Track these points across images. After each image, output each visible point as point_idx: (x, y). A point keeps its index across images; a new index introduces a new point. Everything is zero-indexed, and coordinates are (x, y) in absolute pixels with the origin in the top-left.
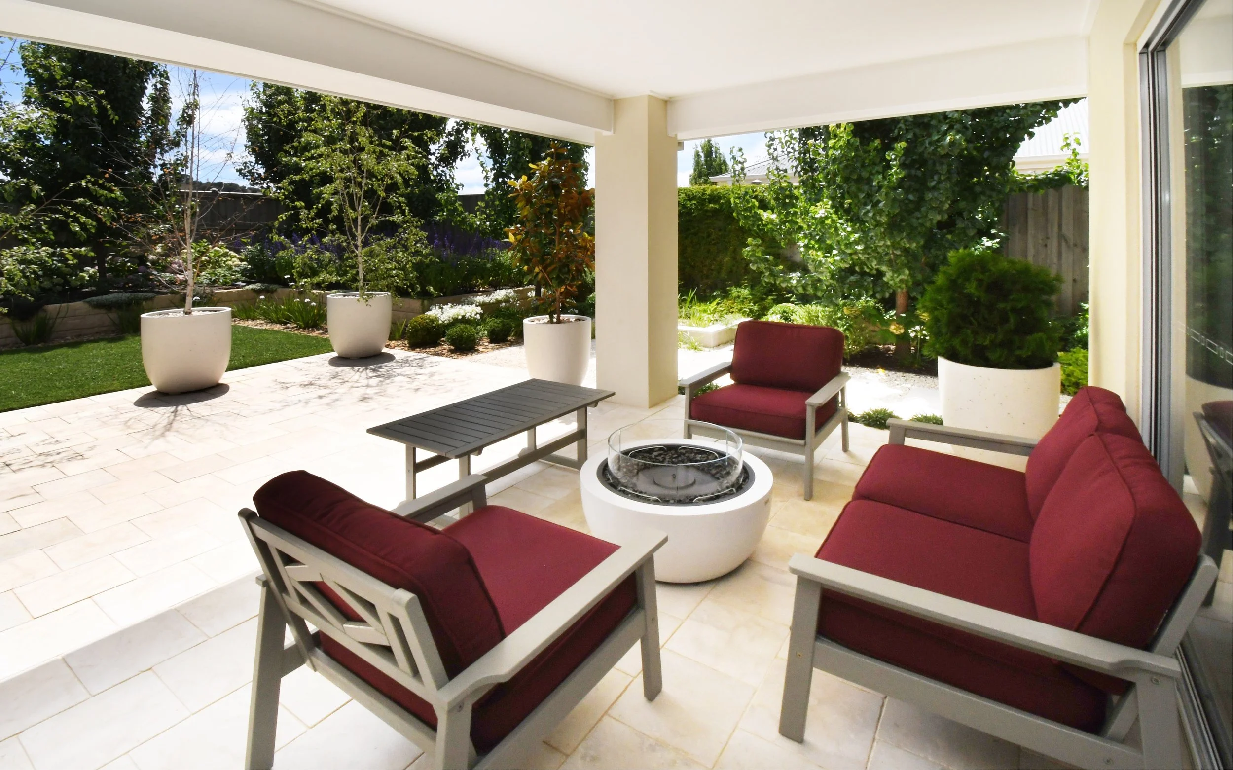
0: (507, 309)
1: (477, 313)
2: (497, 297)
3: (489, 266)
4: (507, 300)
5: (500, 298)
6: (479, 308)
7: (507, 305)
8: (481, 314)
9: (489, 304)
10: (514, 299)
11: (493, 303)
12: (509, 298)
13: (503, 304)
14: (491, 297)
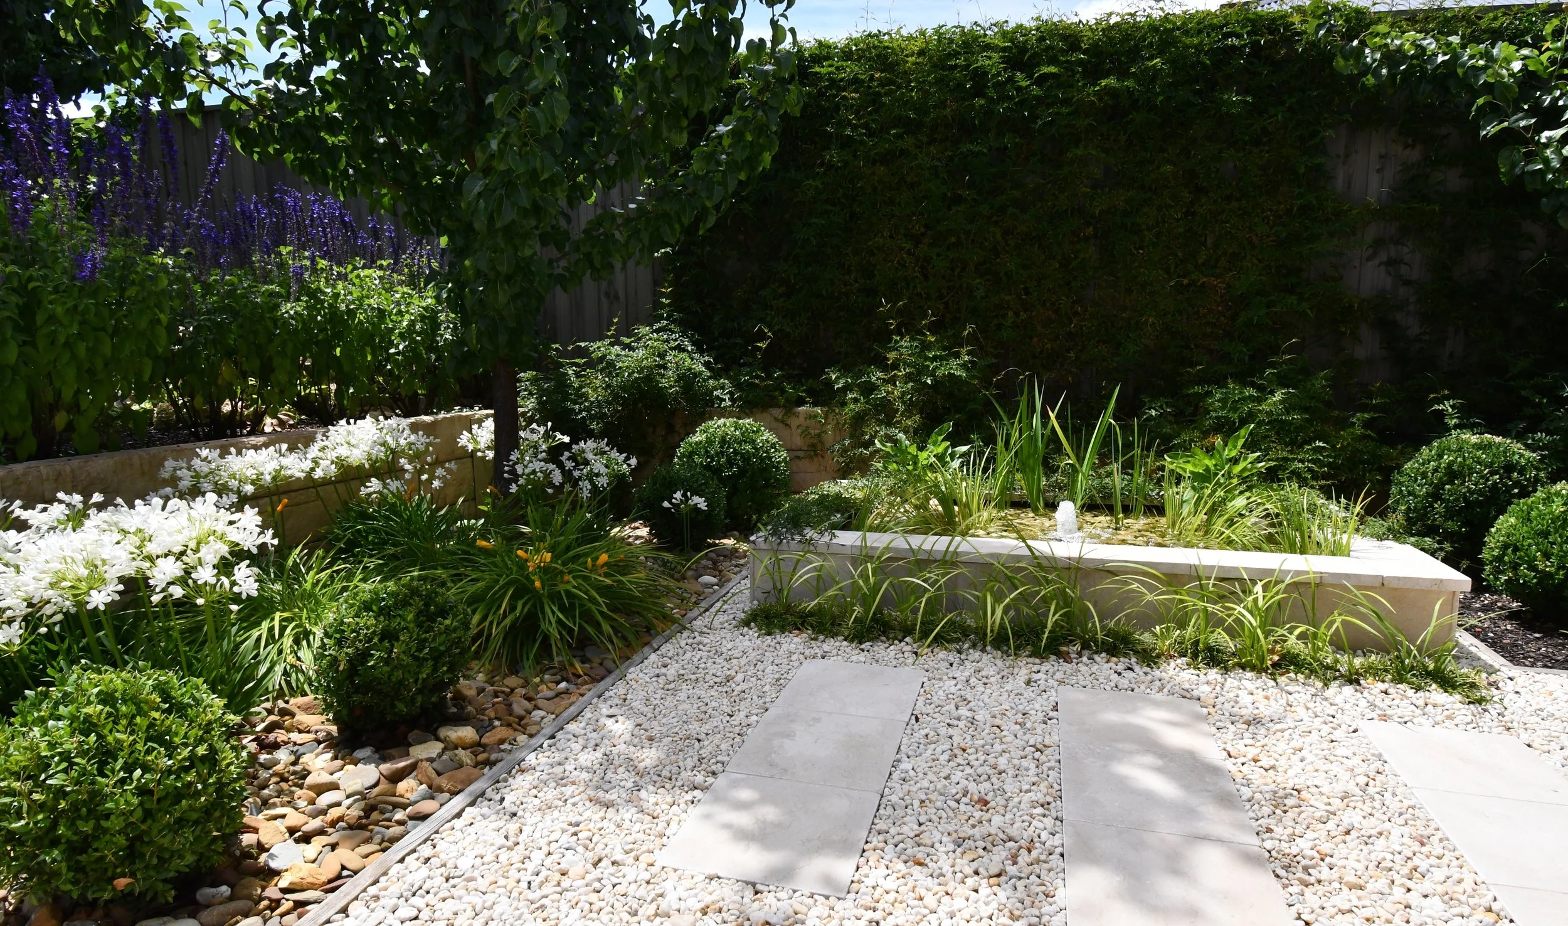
0: (389, 506)
1: (239, 554)
2: (343, 451)
3: (288, 308)
4: (385, 468)
5: (357, 456)
6: (250, 517)
7: (394, 485)
8: (258, 558)
9: (309, 484)
10: (416, 456)
11: (325, 482)
12: (395, 453)
13: (374, 484)
14: (313, 451)
